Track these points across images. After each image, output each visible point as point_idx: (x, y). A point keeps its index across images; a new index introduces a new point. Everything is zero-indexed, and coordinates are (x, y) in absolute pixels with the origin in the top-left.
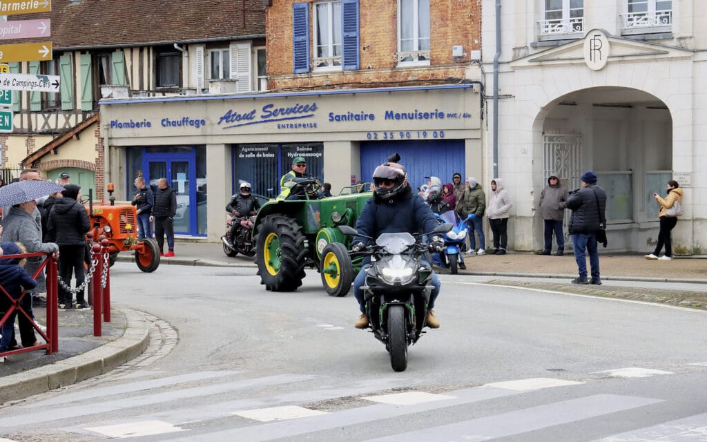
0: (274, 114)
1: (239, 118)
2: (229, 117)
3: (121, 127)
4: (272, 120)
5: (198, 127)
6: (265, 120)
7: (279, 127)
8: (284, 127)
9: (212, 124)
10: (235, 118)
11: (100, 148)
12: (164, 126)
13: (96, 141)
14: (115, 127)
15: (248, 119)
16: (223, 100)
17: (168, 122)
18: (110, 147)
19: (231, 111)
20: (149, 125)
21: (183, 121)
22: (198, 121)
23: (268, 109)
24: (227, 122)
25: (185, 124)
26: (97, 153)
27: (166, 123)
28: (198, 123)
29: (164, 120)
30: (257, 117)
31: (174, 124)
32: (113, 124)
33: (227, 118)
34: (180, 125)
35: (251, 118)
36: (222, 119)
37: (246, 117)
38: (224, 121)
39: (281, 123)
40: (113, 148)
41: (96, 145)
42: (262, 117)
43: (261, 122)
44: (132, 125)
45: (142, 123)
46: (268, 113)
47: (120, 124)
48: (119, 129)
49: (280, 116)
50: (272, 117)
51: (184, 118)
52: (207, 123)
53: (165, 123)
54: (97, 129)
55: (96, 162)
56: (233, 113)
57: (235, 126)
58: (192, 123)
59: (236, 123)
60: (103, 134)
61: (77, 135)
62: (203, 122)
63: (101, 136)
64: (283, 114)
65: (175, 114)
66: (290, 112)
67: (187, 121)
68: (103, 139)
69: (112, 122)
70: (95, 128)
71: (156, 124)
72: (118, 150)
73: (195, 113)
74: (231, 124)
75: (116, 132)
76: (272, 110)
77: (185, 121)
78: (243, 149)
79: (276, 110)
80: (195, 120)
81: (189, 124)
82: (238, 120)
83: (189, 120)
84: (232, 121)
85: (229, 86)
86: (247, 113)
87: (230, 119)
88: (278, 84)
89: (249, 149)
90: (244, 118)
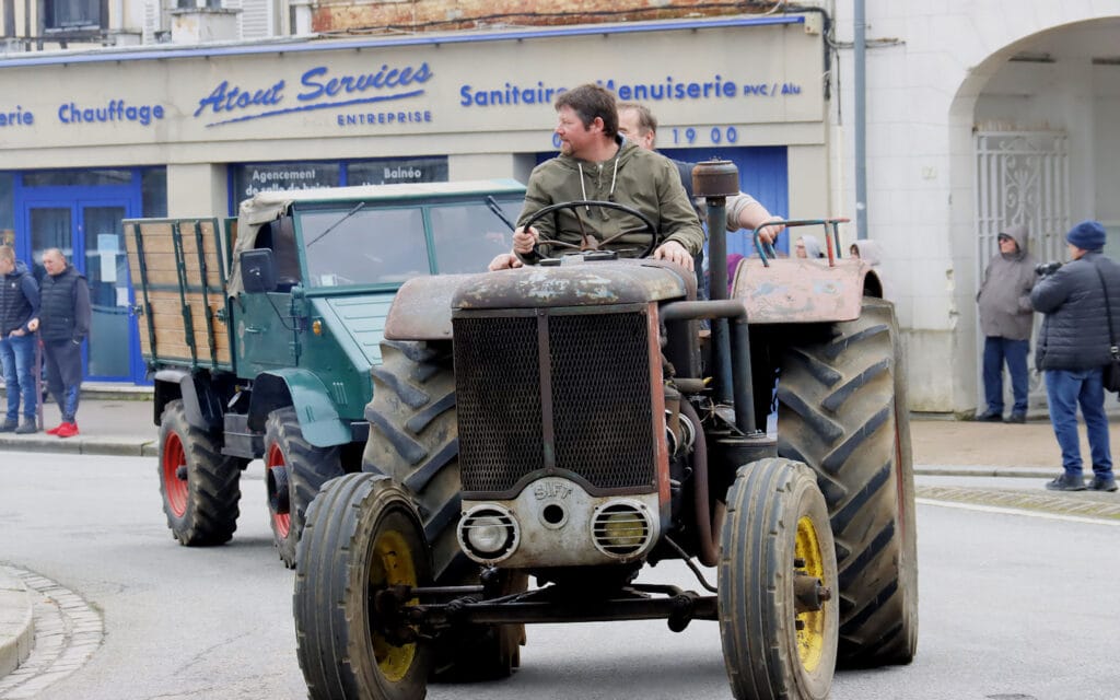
0: (330, 89)
1: (246, 100)
2: (221, 98)
4: (324, 106)
5: (146, 121)
6: (308, 104)
7: (341, 121)
8: (352, 120)
9: (180, 116)
10: (235, 100)
12: (65, 121)
15: (266, 103)
16: (206, 59)
17: (75, 112)
19: (224, 85)
20: (28, 119)
21: (111, 110)
22: (148, 109)
23: (315, 79)
24: (216, 109)
25: (116, 115)
27: (69, 114)
28: (145, 115)
29: (64, 107)
30: (289, 98)
31: (89, 116)
33: (215, 101)
34: (103, 120)
35: (274, 101)
36: (204, 103)
37: (262, 98)
38: (209, 108)
39: (346, 111)
42: (301, 97)
43: (298, 109)
45: (12, 116)
46: (315, 89)
49: (343, 96)
50: (325, 99)
51: (113, 103)
52: (169, 113)
53: (67, 114)
56: (230, 89)
57: (235, 121)
58: (132, 114)
59: (238, 113)
62: (159, 112)
64: (349, 90)
65: (91, 93)
66: (368, 84)
67: (120, 109)
71: (46, 117)
73: (138, 90)
74: (225, 115)
76: (324, 80)
77: (116, 109)
78: (256, 176)
79: (334, 81)
80: (139, 107)
81: (124, 116)
82: (243, 107)
83: (125, 107)
84: (229, 108)
85: (218, 23)
86: (265, 90)
87: (224, 103)
88: (337, 17)
89: (269, 176)
90: (256, 102)
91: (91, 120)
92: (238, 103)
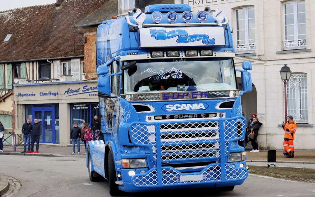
0: (88, 90)
1: (73, 91)
2: (69, 91)
3: (22, 96)
4: (87, 93)
5: (55, 96)
6: (84, 92)
8: (92, 95)
9: (61, 94)
10: (71, 92)
11: (14, 105)
12: (41, 95)
13: (12, 102)
14: (20, 96)
15: (77, 92)
16: (66, 84)
17: (43, 94)
18: (18, 105)
19: (69, 89)
20: (34, 95)
21: (49, 93)
22: (55, 93)
23: (85, 88)
24: (68, 93)
25: (50, 94)
26: (12, 107)
27: (42, 94)
28: (55, 94)
29: (41, 93)
30: (81, 91)
31: (45, 94)
32: (19, 95)
33: (67, 92)
34: (48, 95)
35: (78, 92)
36: (65, 92)
37: (76, 91)
38: (67, 93)
39: (91, 94)
40: (19, 105)
41: (12, 104)
42: (83, 91)
43: (82, 93)
44: (27, 95)
45: (31, 94)
46: (85, 90)
47: (22, 95)
48: (21, 97)
49: (90, 91)
50: (87, 91)
51: (49, 92)
52: (59, 94)
53: (41, 94)
54: (12, 97)
55: (12, 111)
56: (70, 90)
57: (71, 95)
58: (53, 94)
59: (72, 94)
60: (15, 99)
61: (4, 100)
62: (57, 94)
63: (14, 100)
64: (91, 90)
65: (46, 90)
66: (95, 89)
67: (51, 93)
68: (15, 101)
69: (19, 94)
70: (11, 96)
71: (37, 95)
72: (21, 106)
73: (54, 89)
74: (69, 94)
75: (20, 98)
76: (87, 88)
77: (50, 93)
78: (75, 105)
79: (89, 88)
80: (54, 93)
81: (51, 94)
82: (72, 93)
83: (52, 93)
84: (70, 93)
85: (69, 78)
86: (76, 90)
87: (69, 92)
88: (89, 77)
89: (77, 105)
90: (75, 92)
91: (45, 95)
92: (72, 92)
